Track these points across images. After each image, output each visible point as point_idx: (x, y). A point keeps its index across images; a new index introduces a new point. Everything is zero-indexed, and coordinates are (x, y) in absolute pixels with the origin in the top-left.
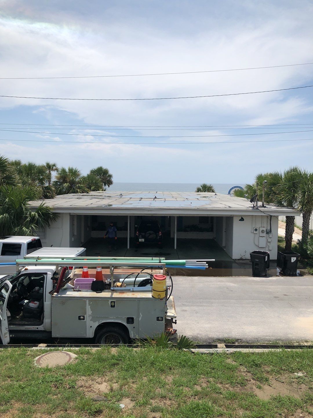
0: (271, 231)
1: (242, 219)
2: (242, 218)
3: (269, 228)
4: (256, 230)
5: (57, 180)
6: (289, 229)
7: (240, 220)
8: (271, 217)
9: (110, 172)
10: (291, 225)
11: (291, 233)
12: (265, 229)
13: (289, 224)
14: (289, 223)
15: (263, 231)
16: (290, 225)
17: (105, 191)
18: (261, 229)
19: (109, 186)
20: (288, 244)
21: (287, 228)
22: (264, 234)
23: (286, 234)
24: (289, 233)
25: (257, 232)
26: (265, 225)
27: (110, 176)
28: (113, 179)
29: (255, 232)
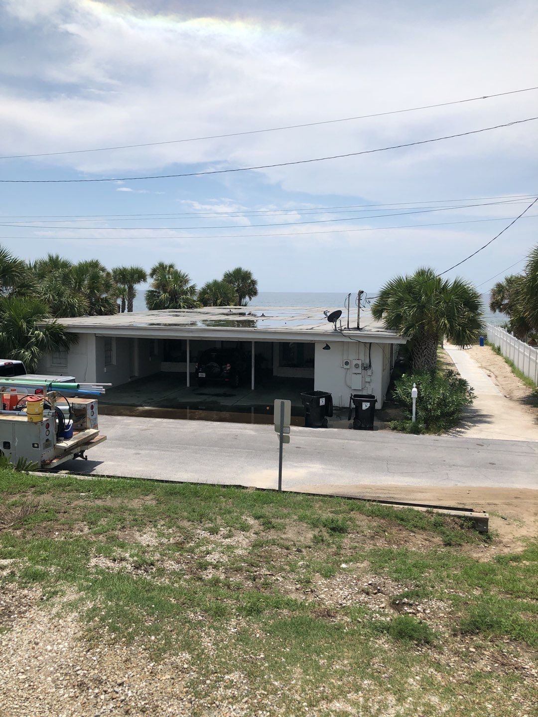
0: (370, 366)
1: (327, 347)
2: (327, 345)
3: (368, 361)
4: (347, 363)
5: (153, 289)
7: (323, 348)
8: (370, 345)
9: (254, 277)
12: (359, 362)
15: (357, 366)
17: (245, 305)
18: (355, 362)
19: (250, 299)
22: (359, 370)
25: (348, 367)
26: (362, 357)
27: (254, 283)
28: (259, 287)
29: (346, 367)
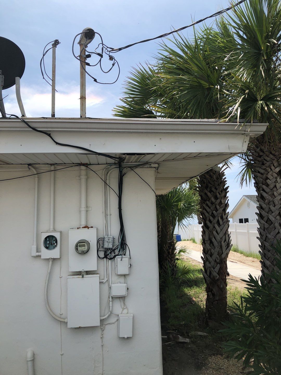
0: (123, 244)
3: (115, 231)
4: (51, 242)
6: (213, 240)
10: (219, 225)
11: (220, 254)
13: (210, 221)
14: (211, 218)
16: (214, 227)
20: (213, 295)
21: (207, 238)
22: (92, 262)
23: (205, 260)
24: (215, 256)
25: (54, 253)
29: (46, 253)
